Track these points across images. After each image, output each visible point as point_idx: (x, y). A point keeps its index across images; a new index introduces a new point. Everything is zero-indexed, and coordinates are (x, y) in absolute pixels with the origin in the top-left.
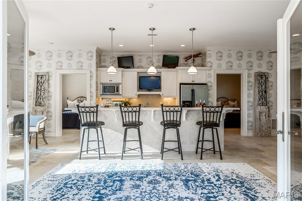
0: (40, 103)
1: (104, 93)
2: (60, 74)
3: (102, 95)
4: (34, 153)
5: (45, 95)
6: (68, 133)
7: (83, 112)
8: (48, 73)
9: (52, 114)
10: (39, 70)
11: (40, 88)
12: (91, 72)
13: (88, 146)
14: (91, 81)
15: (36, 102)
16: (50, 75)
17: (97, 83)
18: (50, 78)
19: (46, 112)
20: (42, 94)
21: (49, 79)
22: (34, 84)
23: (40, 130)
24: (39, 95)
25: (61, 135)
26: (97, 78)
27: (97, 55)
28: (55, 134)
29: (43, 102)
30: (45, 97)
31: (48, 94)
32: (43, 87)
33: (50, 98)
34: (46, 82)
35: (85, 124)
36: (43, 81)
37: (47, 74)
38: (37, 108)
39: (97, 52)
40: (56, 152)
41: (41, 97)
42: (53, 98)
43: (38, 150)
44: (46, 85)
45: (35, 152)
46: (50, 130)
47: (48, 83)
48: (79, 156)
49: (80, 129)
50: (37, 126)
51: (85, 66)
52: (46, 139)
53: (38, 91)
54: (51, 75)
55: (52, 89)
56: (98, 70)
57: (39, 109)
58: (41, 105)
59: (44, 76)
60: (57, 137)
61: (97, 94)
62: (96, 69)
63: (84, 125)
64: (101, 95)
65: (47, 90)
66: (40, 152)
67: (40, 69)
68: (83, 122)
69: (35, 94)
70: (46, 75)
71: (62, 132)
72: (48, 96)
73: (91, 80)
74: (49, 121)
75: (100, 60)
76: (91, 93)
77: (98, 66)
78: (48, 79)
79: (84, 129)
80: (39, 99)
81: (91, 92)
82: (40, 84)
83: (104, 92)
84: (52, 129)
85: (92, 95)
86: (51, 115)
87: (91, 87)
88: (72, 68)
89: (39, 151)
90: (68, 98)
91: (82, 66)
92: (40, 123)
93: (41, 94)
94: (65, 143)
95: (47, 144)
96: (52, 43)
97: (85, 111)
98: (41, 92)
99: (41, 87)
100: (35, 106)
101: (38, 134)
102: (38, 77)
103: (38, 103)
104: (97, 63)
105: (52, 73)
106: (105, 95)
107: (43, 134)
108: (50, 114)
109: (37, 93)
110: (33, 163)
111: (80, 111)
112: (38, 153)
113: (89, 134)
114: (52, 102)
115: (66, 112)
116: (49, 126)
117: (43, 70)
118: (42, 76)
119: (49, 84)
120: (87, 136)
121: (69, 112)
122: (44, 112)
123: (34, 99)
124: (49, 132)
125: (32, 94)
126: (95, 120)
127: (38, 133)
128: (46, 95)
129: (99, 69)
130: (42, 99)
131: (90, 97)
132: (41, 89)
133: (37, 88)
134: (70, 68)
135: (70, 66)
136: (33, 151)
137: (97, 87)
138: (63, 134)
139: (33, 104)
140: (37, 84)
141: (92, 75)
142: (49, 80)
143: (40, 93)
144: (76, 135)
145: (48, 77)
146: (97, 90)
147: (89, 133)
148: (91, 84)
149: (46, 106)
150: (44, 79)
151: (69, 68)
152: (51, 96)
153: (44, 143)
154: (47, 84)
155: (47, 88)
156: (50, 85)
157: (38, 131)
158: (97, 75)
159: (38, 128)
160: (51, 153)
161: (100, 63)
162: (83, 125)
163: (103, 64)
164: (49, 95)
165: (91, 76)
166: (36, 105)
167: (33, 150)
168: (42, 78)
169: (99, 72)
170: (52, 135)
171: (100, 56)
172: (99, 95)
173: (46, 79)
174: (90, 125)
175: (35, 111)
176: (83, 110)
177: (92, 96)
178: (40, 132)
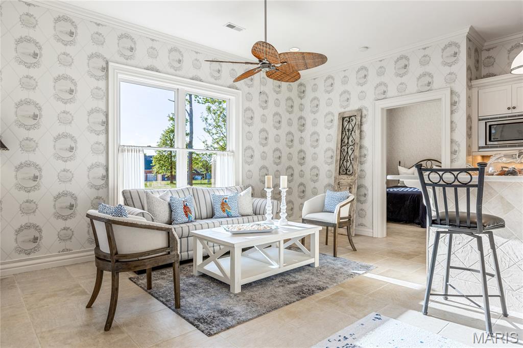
0: (346, 170)
1: (488, 143)
2: (382, 109)
3: (483, 147)
4: (328, 266)
5: (355, 154)
6: (399, 233)
7: (434, 185)
8: (360, 110)
9: (367, 190)
10: (345, 108)
11: (346, 142)
12: (452, 92)
13: (447, 281)
14: (453, 115)
15: (340, 168)
16: (363, 115)
17: (469, 118)
18: (364, 120)
19: (356, 186)
20: (350, 152)
21: (361, 122)
22: (338, 135)
23: (341, 221)
24: (345, 154)
25: (385, 235)
26: (469, 105)
27: (469, 49)
28: (372, 231)
29: (351, 168)
30: (355, 157)
31: (360, 152)
32: (351, 139)
33: (363, 159)
34: (356, 128)
35: (441, 220)
36: (351, 128)
37: (358, 113)
38: (341, 179)
39: (470, 40)
40: (368, 275)
41: (348, 157)
42: (369, 159)
43: (337, 260)
44: (356, 135)
45: (331, 263)
46: (364, 223)
47: (359, 131)
48: (423, 303)
49: (426, 227)
50: (335, 212)
51: (438, 82)
52: (354, 240)
53: (343, 147)
54: (366, 113)
55: (367, 142)
56: (472, 85)
57: (345, 179)
58: (348, 173)
59: (353, 118)
60: (375, 238)
61: (469, 147)
62: (467, 82)
63: (439, 221)
64: (480, 148)
65: (358, 144)
66: (340, 266)
67: (347, 106)
68: (434, 214)
69: (339, 152)
70: (356, 114)
71: (387, 228)
72: (360, 156)
73: (452, 112)
74: (362, 204)
75: (478, 61)
76: (454, 144)
77: (473, 77)
78: (359, 123)
79: (438, 233)
80: (344, 161)
81: (452, 141)
82: (347, 133)
83: (490, 140)
84: (367, 221)
85: (457, 149)
86: (366, 193)
87: (452, 130)
88: (407, 92)
89: (338, 264)
90: (400, 162)
91: (429, 83)
92: (341, 207)
93: (347, 152)
94: (391, 254)
95: (355, 250)
96: (367, 48)
97: (442, 183)
98: (348, 148)
99: (348, 139)
100: (338, 174)
101: (337, 228)
102: (343, 120)
103: (344, 170)
104: (469, 69)
105: (367, 110)
106: (491, 147)
107: (348, 230)
108: (363, 191)
109: (341, 151)
110: (319, 291)
111: (427, 181)
112: (336, 268)
113: (452, 247)
114: (367, 167)
115: (395, 190)
116: (361, 213)
117: (353, 107)
118: (350, 117)
119: (361, 131)
120: (447, 252)
121: (403, 189)
122: (353, 186)
123: (336, 161)
124: (362, 225)
125: (334, 153)
126: (473, 210)
127: (337, 225)
128: (357, 153)
129: (474, 82)
130: (350, 161)
131: (451, 153)
132: (348, 143)
133: (342, 141)
134: (403, 94)
135: (402, 90)
136: (328, 262)
137: (470, 128)
138: (388, 234)
139: (336, 170)
140: (342, 133)
141: (456, 99)
142: (361, 125)
143: (346, 150)
144: (415, 239)
145: (360, 118)
146: (469, 136)
147: (453, 244)
148: (452, 122)
149: (356, 175)
150: (353, 123)
151: (400, 94)
152: (365, 156)
153: (350, 247)
154: (357, 132)
155: (357, 140)
156: (364, 134)
157: (336, 223)
158: (469, 99)
159: (337, 216)
160: (359, 274)
161: (477, 68)
162: (434, 222)
163: (484, 71)
164: (363, 154)
165: (453, 104)
166: (340, 172)
167: (329, 260)
168: (349, 122)
169: (475, 91)
170: (367, 232)
171: (476, 50)
172: (475, 148)
173: (357, 123)
174: (458, 223)
175: (339, 184)
176: (435, 177)
177: (456, 151)
178: (341, 225)
